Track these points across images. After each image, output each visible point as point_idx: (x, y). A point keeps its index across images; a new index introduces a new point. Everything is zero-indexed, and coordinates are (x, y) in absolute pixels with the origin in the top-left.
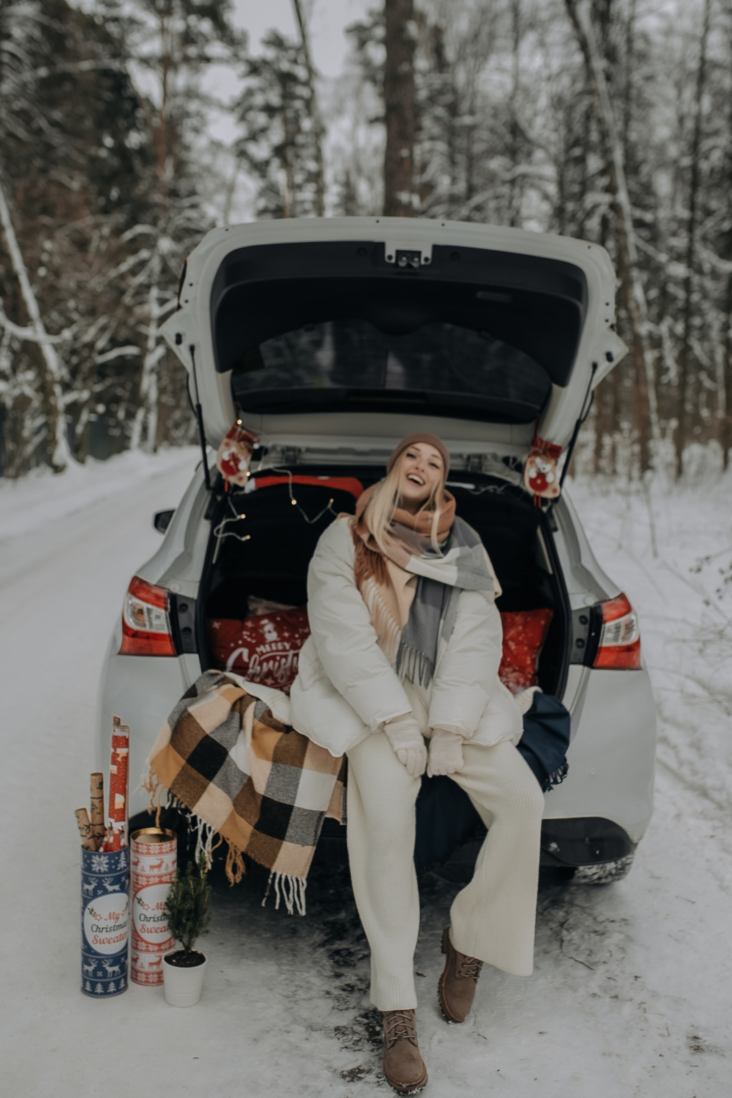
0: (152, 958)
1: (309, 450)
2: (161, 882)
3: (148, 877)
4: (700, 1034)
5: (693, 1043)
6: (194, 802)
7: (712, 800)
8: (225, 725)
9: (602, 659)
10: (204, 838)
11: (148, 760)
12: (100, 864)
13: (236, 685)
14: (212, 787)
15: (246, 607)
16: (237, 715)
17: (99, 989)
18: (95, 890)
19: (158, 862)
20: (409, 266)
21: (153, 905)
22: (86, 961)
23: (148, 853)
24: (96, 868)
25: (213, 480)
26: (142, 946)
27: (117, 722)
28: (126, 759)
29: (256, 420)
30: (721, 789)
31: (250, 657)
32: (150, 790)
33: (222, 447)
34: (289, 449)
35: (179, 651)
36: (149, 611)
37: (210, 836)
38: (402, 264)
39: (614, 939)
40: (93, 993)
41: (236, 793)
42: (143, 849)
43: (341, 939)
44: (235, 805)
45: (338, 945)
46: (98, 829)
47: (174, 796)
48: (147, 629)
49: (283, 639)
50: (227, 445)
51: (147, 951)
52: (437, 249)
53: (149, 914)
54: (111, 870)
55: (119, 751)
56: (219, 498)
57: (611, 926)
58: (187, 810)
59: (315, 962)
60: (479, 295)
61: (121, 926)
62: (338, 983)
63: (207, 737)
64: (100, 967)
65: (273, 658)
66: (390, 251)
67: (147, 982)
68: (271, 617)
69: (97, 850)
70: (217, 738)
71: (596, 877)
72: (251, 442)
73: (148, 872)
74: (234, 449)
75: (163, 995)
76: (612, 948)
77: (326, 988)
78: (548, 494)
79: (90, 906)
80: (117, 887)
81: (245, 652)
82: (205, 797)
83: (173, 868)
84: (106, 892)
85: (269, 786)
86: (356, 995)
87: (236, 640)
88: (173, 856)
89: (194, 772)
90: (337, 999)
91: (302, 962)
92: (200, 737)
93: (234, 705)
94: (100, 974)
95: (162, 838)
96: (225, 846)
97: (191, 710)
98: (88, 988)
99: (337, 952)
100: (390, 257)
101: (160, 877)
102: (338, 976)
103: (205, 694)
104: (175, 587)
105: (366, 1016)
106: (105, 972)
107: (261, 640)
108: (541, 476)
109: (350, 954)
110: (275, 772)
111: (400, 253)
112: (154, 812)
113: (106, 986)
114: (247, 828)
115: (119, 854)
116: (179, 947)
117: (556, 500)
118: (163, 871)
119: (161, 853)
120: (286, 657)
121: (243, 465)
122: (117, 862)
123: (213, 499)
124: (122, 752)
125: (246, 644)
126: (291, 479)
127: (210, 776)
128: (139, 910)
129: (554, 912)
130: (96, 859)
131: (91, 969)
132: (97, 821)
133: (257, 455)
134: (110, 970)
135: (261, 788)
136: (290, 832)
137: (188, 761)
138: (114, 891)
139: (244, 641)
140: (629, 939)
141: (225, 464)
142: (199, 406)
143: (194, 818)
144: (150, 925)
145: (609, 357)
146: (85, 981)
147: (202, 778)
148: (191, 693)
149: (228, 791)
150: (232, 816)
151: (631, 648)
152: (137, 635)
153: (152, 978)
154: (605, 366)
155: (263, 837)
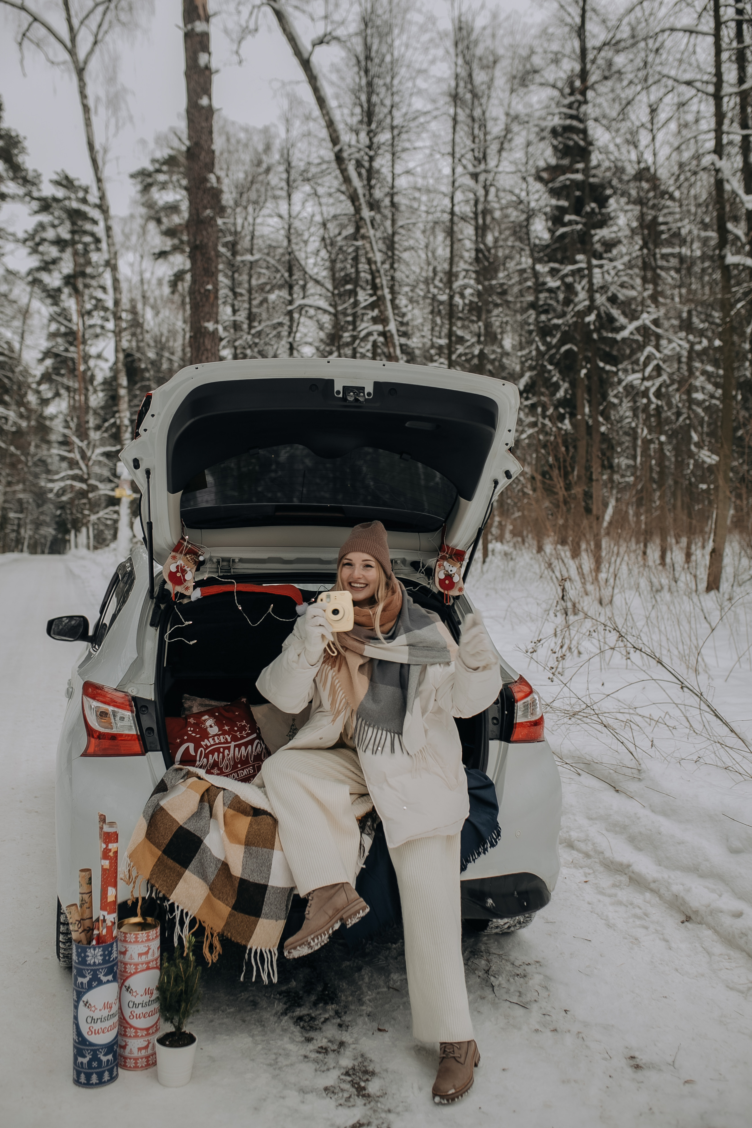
0: (141, 1042)
1: (241, 560)
2: (148, 968)
3: (136, 965)
4: (636, 1054)
5: (632, 1062)
6: (171, 891)
7: (579, 851)
8: (197, 814)
9: (518, 733)
10: (182, 923)
11: (126, 854)
12: (94, 956)
13: (199, 778)
14: (187, 873)
15: (182, 704)
16: (207, 805)
17: (94, 1079)
18: (90, 983)
19: (145, 950)
20: (356, 400)
21: (141, 991)
22: (79, 1053)
23: (136, 942)
24: (90, 960)
25: (156, 589)
26: (131, 1032)
27: (103, 819)
28: (116, 853)
29: (196, 534)
30: (586, 840)
31: (196, 751)
32: (128, 883)
33: (169, 560)
34: (224, 560)
35: (145, 750)
36: (114, 714)
37: (187, 922)
39: (536, 980)
40: (88, 1084)
41: (212, 877)
42: (131, 937)
43: (300, 1006)
44: (211, 889)
45: (299, 1012)
46: (87, 923)
47: (152, 886)
48: (114, 731)
49: (224, 733)
50: (174, 557)
51: (136, 1036)
52: (377, 385)
53: (138, 1000)
54: (105, 962)
55: (110, 846)
56: (162, 606)
57: (529, 969)
58: (165, 898)
59: (285, 1030)
60: (407, 424)
61: (113, 1015)
62: (311, 1046)
63: (181, 827)
64: (95, 1058)
65: (217, 750)
66: (338, 387)
67: (136, 1067)
68: (211, 713)
69: (89, 942)
70: (190, 827)
71: (506, 926)
72: (198, 556)
73: (136, 959)
74: (180, 562)
75: (156, 1077)
76: (537, 988)
77: (303, 1052)
78: (453, 592)
79: (85, 998)
80: (110, 977)
81: (191, 746)
82: (181, 884)
83: (157, 954)
84: (100, 983)
85: (244, 869)
86: (332, 1055)
87: (181, 736)
88: (157, 943)
89: (170, 862)
90: (316, 1061)
91: (273, 1031)
92: (175, 829)
93: (202, 796)
94: (95, 1064)
95: (143, 926)
96: (202, 930)
97: (162, 803)
98: (83, 1079)
99: (300, 1018)
100: (338, 392)
101: (148, 963)
102: (309, 1040)
103: (174, 787)
104: (133, 691)
105: (347, 1074)
106: (100, 1061)
107: (205, 735)
108: (449, 576)
109: (313, 1019)
110: (248, 854)
111: (346, 389)
112: (135, 903)
113: (100, 1076)
114: (225, 909)
115: (111, 945)
116: (169, 1028)
117: (459, 597)
118: (150, 957)
119: (148, 940)
120: (229, 748)
121: (189, 576)
122: (110, 953)
123: (157, 607)
124: (112, 846)
125: (191, 739)
126: (236, 587)
127: (185, 864)
128: (128, 997)
129: (476, 961)
130: (90, 952)
131: (85, 1060)
132: (87, 915)
133: (199, 565)
134: (104, 1059)
135: (237, 870)
136: (265, 909)
137: (164, 852)
138: (108, 982)
139: (189, 736)
140: (547, 978)
141: (172, 576)
142: (150, 525)
143: (173, 904)
144: (139, 1011)
145: (508, 474)
146: (78, 1074)
147: (178, 867)
148: (162, 788)
149: (203, 876)
150: (208, 899)
151: (538, 723)
152: (101, 736)
153: (142, 1063)
154: (504, 482)
155: (241, 916)
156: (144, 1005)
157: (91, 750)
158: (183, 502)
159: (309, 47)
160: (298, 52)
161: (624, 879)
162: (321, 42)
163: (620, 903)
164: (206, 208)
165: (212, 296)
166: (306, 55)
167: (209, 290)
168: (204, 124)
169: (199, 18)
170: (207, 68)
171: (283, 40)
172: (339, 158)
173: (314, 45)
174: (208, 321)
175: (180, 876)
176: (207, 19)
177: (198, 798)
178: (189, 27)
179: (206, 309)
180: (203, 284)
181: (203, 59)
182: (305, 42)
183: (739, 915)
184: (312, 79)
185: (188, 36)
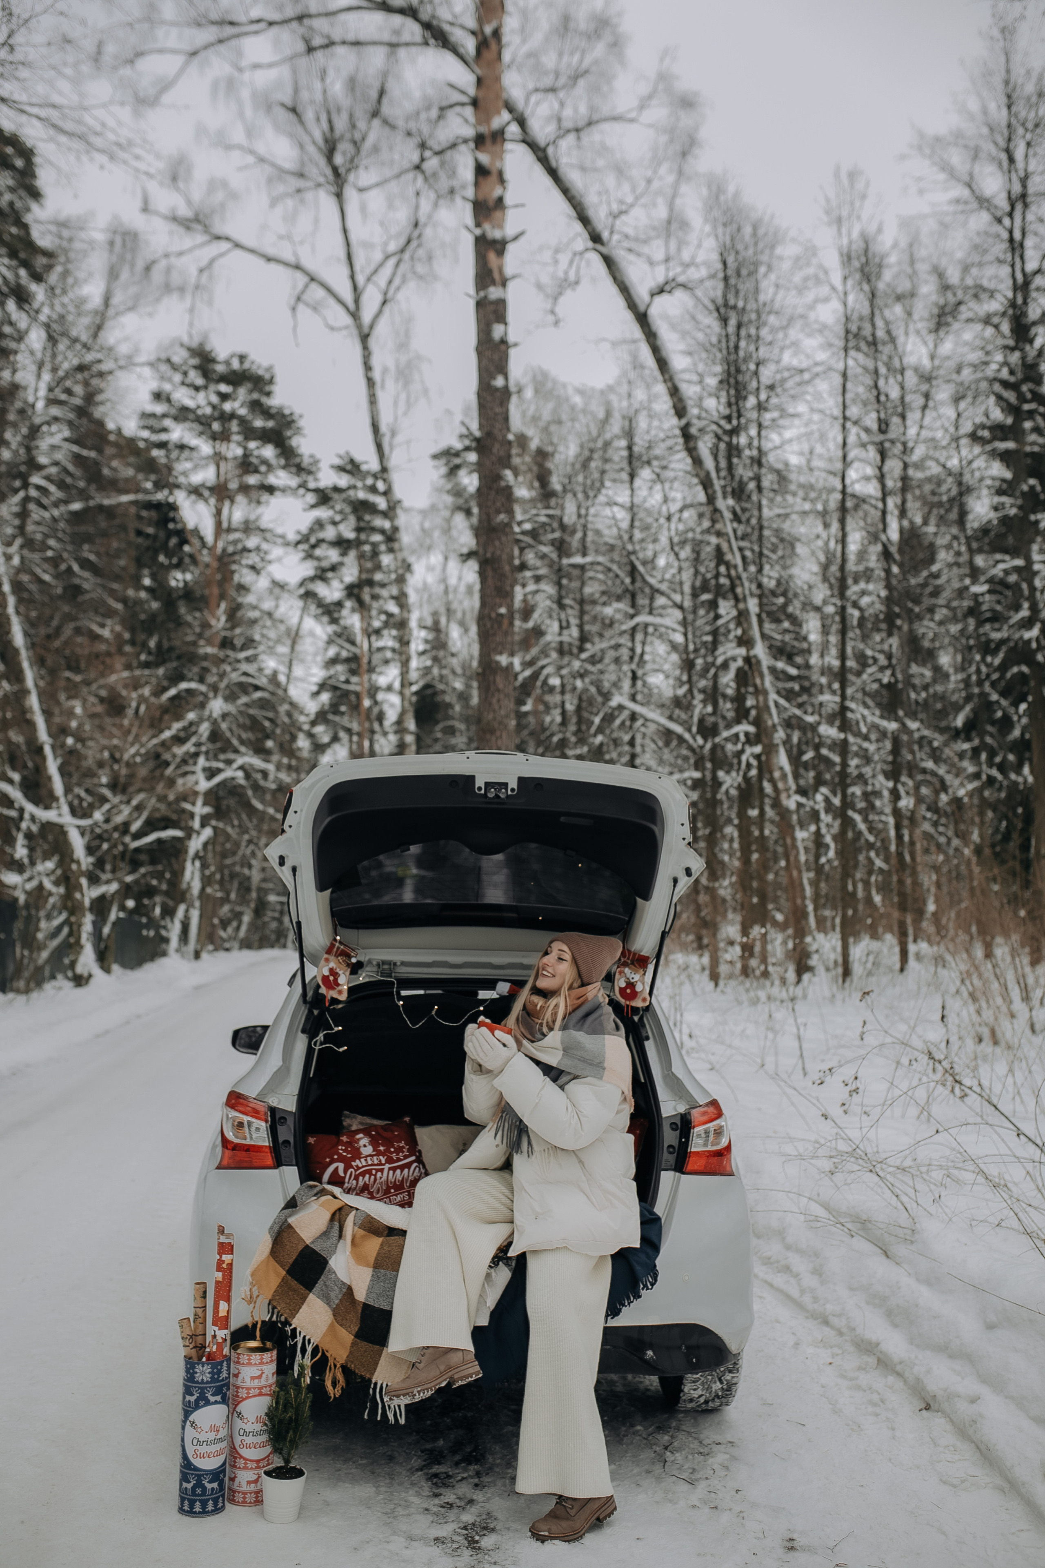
0: (250, 1475)
1: (403, 964)
2: (261, 1394)
3: (248, 1389)
4: (795, 1536)
5: (788, 1544)
6: (293, 1315)
7: (833, 1327)
8: (325, 1234)
9: (692, 1163)
10: (304, 1351)
11: (248, 1272)
12: (203, 1373)
13: (335, 1197)
14: (311, 1297)
15: (341, 1122)
16: (337, 1224)
17: (198, 1507)
18: (197, 1401)
19: (258, 1373)
20: (497, 796)
21: (253, 1420)
22: (184, 1478)
23: (249, 1364)
24: (198, 1377)
25: (310, 994)
26: (240, 1463)
27: (221, 1231)
28: (230, 1265)
29: (353, 934)
30: (840, 1315)
31: (345, 1172)
32: (250, 1303)
33: (321, 962)
34: (384, 962)
35: (278, 1163)
36: (250, 1124)
37: (309, 1349)
38: (491, 795)
39: (719, 1457)
40: (191, 1513)
41: (335, 1302)
42: (244, 1359)
43: (439, 1464)
44: (334, 1315)
45: (436, 1469)
46: (200, 1339)
47: (274, 1308)
48: (248, 1142)
49: (379, 1153)
50: (327, 960)
51: (246, 1468)
52: (521, 780)
53: (249, 1428)
54: (213, 1380)
55: (224, 1257)
56: (316, 1012)
57: (716, 1448)
58: (287, 1323)
59: (413, 1484)
60: (562, 819)
61: (221, 1440)
62: (436, 1501)
63: (307, 1247)
64: (199, 1484)
65: (369, 1172)
66: (480, 783)
67: (244, 1502)
68: (366, 1131)
69: (200, 1359)
70: (317, 1247)
71: (702, 1400)
72: (349, 957)
73: (248, 1383)
74: (332, 965)
75: (262, 1514)
76: (715, 1466)
77: (425, 1505)
78: (638, 1003)
79: (191, 1418)
80: (218, 1398)
81: (341, 1166)
82: (304, 1308)
83: (273, 1379)
84: (208, 1403)
85: (368, 1292)
86: (455, 1511)
87: (332, 1155)
88: (272, 1368)
89: (294, 1283)
90: (436, 1514)
91: (400, 1484)
92: (300, 1248)
93: (333, 1215)
94: (199, 1491)
95: (261, 1350)
96: (324, 1359)
97: (290, 1220)
98: (186, 1508)
99: (436, 1475)
100: (480, 789)
101: (260, 1388)
102: (436, 1495)
103: (305, 1205)
104: (274, 1102)
105: (465, 1528)
106: (204, 1488)
107: (357, 1155)
108: (631, 985)
109: (449, 1477)
110: (373, 1277)
111: (487, 784)
112: (255, 1325)
113: (204, 1504)
114: (347, 1337)
115: (221, 1363)
116: (278, 1462)
117: (647, 1009)
118: (263, 1382)
119: (262, 1363)
120: (382, 1171)
121: (342, 979)
122: (220, 1372)
123: (310, 1012)
124: (226, 1258)
125: (341, 1159)
127: (310, 1286)
128: (239, 1424)
129: (658, 1436)
130: (199, 1368)
131: (189, 1486)
132: (200, 1331)
133: (355, 969)
134: (209, 1486)
135: (361, 1295)
137: (289, 1272)
138: (216, 1402)
139: (340, 1155)
140: (734, 1458)
141: (326, 979)
142: (299, 924)
143: (294, 1330)
144: (249, 1440)
145: (688, 872)
146: (182, 1500)
147: (302, 1289)
148: (292, 1204)
149: (327, 1301)
150: (331, 1326)
151: (724, 1153)
152: (236, 1147)
153: (250, 1498)
154: (685, 880)
155: (364, 1345)
156: (255, 1434)
157: (225, 1163)
158: (333, 902)
159: (646, 297)
160: (632, 305)
161: (872, 1360)
162: (661, 291)
163: (859, 1388)
164: (498, 512)
165: (506, 622)
166: (642, 308)
167: (502, 615)
168: (498, 410)
169: (493, 283)
170: (503, 341)
171: (614, 290)
172: (686, 434)
173: (652, 295)
174: (501, 653)
175: (304, 1299)
176: (504, 283)
177: (327, 1216)
178: (482, 294)
179: (498, 639)
180: (495, 607)
181: (498, 331)
182: (642, 291)
183: (974, 1400)
184: (651, 336)
185: (480, 304)
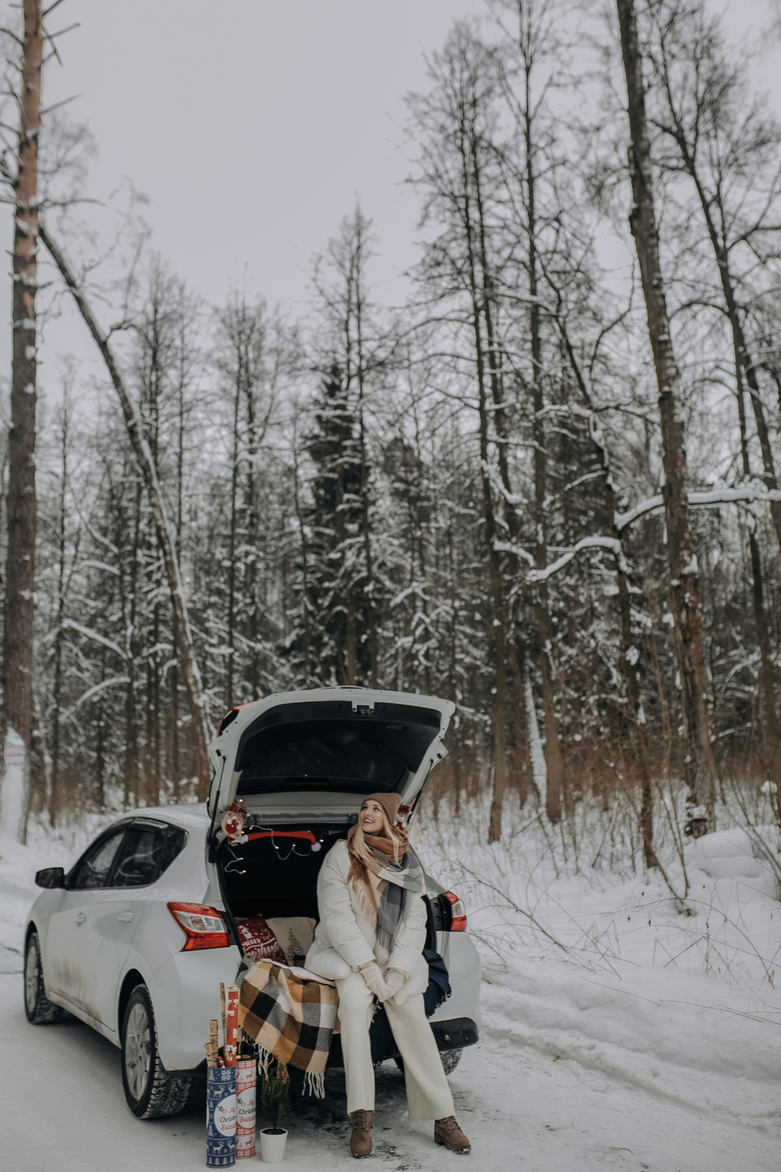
1: (264, 816)
2: (250, 1087)
3: (245, 1084)
6: (256, 1036)
8: (270, 983)
9: (455, 924)
12: (226, 1075)
13: (264, 961)
14: (266, 1024)
16: (274, 978)
18: (223, 1094)
19: (248, 1074)
20: (364, 714)
21: (247, 1103)
22: (214, 1144)
23: (245, 1068)
24: (223, 1078)
26: (242, 1131)
33: (227, 816)
35: (229, 944)
36: (206, 920)
37: (267, 1056)
38: (359, 712)
41: (283, 1025)
42: (243, 1065)
44: (282, 1033)
46: (216, 1056)
48: (207, 932)
49: (256, 937)
50: (231, 814)
51: (244, 1135)
52: (376, 704)
53: (246, 1108)
54: (232, 1078)
56: (216, 849)
58: (253, 1041)
61: (234, 1118)
63: (261, 993)
64: (224, 1146)
66: (354, 706)
67: (245, 1157)
68: (247, 925)
69: (219, 1067)
70: (267, 992)
72: (246, 813)
73: (245, 1080)
74: (235, 817)
75: (262, 1161)
80: (233, 1090)
82: (262, 1031)
84: (230, 1094)
85: (304, 1018)
88: (254, 1070)
89: (255, 1016)
92: (256, 994)
93: (270, 972)
94: (224, 1150)
96: (276, 1062)
97: (246, 978)
100: (354, 709)
103: (250, 967)
104: (215, 905)
106: (228, 1148)
110: (305, 1008)
111: (359, 707)
113: (227, 1158)
114: (293, 1045)
115: (234, 1068)
118: (252, 1078)
119: (252, 1067)
120: (259, 948)
121: (240, 827)
122: (234, 1075)
123: (212, 849)
124: (235, 1001)
126: (273, 834)
127: (264, 1017)
128: (241, 1106)
130: (223, 1072)
132: (216, 1050)
133: (247, 820)
134: (230, 1147)
135: (300, 1018)
136: (318, 1044)
137: (252, 1009)
138: (232, 1094)
141: (228, 827)
142: (218, 793)
143: (257, 1045)
144: (246, 1116)
145: (439, 756)
146: (208, 1157)
147: (260, 1019)
148: (243, 968)
149: (276, 1024)
150: (280, 1040)
151: (464, 919)
152: (197, 936)
153: (248, 1153)
154: (437, 760)
155: (303, 1049)
156: (250, 1112)
157: (190, 946)
159: (107, 331)
160: (96, 335)
161: (507, 1041)
162: (119, 328)
163: (508, 1056)
164: (26, 484)
165: (29, 567)
166: (103, 338)
167: (26, 561)
168: (28, 409)
169: (28, 316)
170: (34, 360)
171: (82, 322)
172: (132, 432)
173: (112, 330)
174: (25, 590)
175: (261, 1025)
176: (35, 317)
177: (267, 973)
178: (18, 323)
179: (24, 578)
180: (21, 555)
181: (30, 352)
182: (104, 328)
183: (592, 1048)
184: (109, 359)
185: (17, 331)
